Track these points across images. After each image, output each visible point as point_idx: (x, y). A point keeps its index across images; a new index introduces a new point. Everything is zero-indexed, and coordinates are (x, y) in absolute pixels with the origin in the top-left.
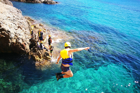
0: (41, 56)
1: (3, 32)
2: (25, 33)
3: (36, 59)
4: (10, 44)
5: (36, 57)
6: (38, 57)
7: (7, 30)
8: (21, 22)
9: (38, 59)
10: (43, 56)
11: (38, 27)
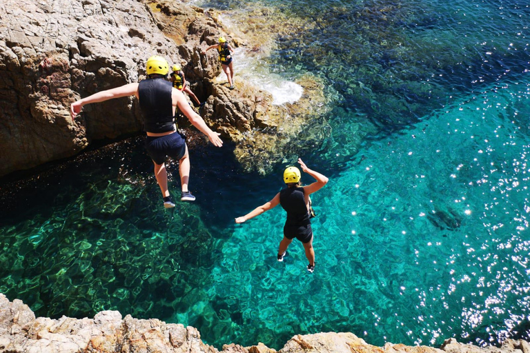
0: (248, 125)
1: (103, 70)
2: (159, 51)
3: (234, 140)
4: (131, 105)
5: (231, 135)
6: (238, 132)
7: (112, 60)
8: (127, 11)
9: (240, 137)
10: (251, 125)
11: (177, 10)
